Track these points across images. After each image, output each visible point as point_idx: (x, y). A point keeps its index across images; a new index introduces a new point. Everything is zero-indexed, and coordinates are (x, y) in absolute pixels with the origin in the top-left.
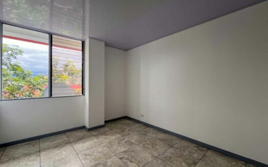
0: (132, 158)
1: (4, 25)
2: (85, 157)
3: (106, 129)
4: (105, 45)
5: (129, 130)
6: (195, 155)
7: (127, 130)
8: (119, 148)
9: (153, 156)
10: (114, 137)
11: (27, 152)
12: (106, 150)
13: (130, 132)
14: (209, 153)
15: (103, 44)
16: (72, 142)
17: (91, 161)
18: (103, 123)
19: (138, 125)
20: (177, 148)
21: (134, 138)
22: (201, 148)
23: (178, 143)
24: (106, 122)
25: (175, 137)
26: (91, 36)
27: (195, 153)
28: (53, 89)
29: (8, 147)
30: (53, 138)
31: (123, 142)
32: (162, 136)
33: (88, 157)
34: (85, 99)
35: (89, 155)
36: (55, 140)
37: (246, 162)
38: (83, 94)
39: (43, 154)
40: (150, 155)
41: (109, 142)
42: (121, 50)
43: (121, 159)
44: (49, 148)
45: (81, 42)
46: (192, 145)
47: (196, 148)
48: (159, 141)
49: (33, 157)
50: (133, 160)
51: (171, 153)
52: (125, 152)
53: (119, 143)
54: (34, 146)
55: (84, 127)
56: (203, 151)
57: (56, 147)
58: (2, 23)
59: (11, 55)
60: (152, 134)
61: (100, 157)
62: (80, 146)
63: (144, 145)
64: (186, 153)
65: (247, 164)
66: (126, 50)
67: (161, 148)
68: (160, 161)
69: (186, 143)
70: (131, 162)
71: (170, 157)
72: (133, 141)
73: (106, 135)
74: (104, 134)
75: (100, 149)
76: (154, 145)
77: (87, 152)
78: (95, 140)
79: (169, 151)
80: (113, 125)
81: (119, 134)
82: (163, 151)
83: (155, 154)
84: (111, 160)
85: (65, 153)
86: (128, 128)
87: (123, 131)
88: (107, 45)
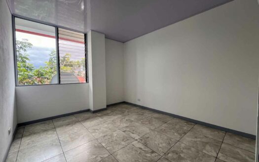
0: (133, 131)
1: (16, 18)
2: (94, 131)
3: (108, 111)
4: (106, 37)
5: (128, 112)
6: (185, 128)
7: (126, 112)
8: (122, 125)
9: (150, 129)
10: (116, 117)
11: (44, 128)
12: (111, 126)
13: (130, 113)
14: (196, 126)
15: (104, 36)
16: (81, 121)
17: (99, 134)
18: (106, 107)
19: (135, 108)
20: (170, 124)
21: (133, 117)
22: (190, 123)
23: (171, 120)
24: (108, 106)
25: (168, 116)
26: (93, 29)
27: (185, 126)
28: (61, 77)
29: (27, 126)
30: (63, 118)
31: (124, 120)
32: (156, 115)
33: (97, 131)
34: (89, 86)
35: (97, 129)
36: (66, 120)
37: (226, 132)
38: (87, 81)
39: (58, 130)
40: (148, 129)
41: (113, 121)
42: (119, 43)
43: (124, 131)
44: (62, 126)
45: (84, 35)
46: (183, 121)
47: (186, 124)
48: (154, 119)
49: (50, 132)
50: (134, 132)
51: (166, 127)
52: (127, 127)
53: (121, 121)
54: (48, 124)
55: (88, 111)
56: (191, 125)
57: (68, 124)
58: (15, 17)
59: (21, 47)
60: (147, 114)
61: (106, 131)
62: (88, 124)
63: (142, 122)
64: (177, 127)
65: (227, 133)
66: (124, 42)
67: (156, 124)
68: (156, 133)
69: (177, 120)
70: (133, 133)
71: (165, 130)
72: (133, 119)
73: (109, 116)
74: (107, 115)
75: (106, 126)
76: (150, 122)
77: (95, 128)
78: (100, 119)
79: (163, 125)
80: (114, 108)
81: (121, 114)
82: (158, 125)
83: (152, 128)
84: (116, 132)
85: (76, 129)
86: (127, 110)
87: (123, 113)
88: (107, 37)
